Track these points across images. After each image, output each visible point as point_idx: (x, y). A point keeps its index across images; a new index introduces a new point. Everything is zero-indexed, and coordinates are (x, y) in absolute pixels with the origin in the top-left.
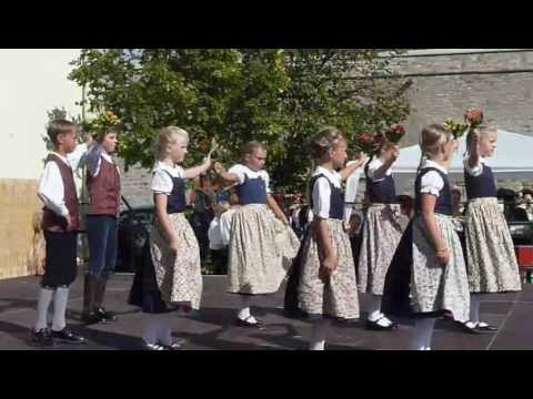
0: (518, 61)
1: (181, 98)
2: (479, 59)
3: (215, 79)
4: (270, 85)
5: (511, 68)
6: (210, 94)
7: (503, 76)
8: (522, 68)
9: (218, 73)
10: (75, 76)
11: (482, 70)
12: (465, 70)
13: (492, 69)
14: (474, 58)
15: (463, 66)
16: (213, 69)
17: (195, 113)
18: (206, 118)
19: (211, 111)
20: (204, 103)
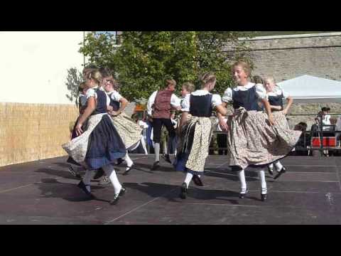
0: (299, 43)
1: (142, 62)
2: (279, 42)
3: (159, 52)
4: (188, 54)
5: (295, 46)
6: (157, 59)
7: (291, 51)
8: (302, 46)
9: (161, 48)
10: (82, 51)
11: (281, 47)
12: (272, 48)
13: (285, 47)
14: (276, 41)
15: (271, 45)
16: (158, 46)
17: (149, 69)
18: (155, 71)
19: (157, 69)
20: (153, 64)
